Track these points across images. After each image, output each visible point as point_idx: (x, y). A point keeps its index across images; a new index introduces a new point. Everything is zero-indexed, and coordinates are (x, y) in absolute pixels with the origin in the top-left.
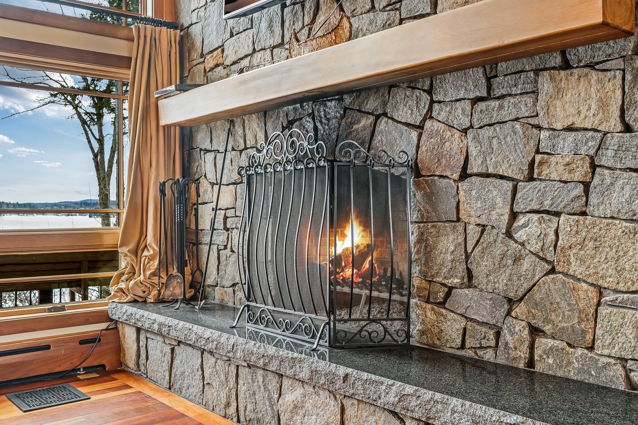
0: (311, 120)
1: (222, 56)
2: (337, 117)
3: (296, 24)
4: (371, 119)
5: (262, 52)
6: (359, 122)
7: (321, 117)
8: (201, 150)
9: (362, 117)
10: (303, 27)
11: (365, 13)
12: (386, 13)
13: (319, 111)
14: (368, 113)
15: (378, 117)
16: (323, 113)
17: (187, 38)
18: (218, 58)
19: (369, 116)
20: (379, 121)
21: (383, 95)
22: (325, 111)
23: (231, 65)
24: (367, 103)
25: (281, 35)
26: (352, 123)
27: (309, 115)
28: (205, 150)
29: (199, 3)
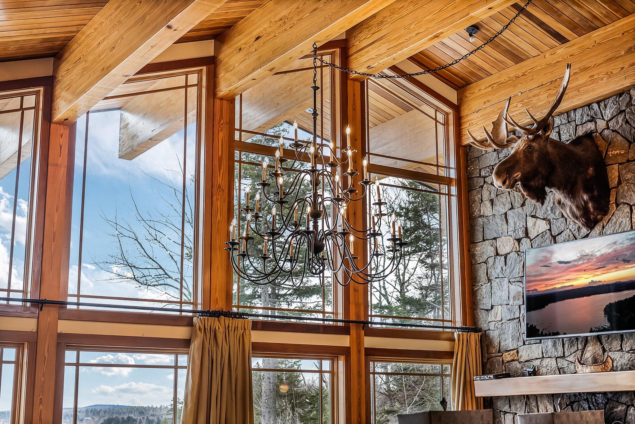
0: (586, 403)
1: (518, 356)
2: (603, 403)
3: (573, 347)
4: (624, 407)
5: (549, 359)
6: (617, 407)
7: (593, 402)
8: (501, 411)
9: (619, 405)
10: (578, 350)
11: (617, 351)
12: (630, 354)
13: (591, 398)
14: (623, 403)
15: (628, 406)
16: (594, 400)
17: (485, 338)
18: (514, 356)
19: (623, 405)
20: (629, 408)
21: (631, 395)
22: (595, 399)
23: (525, 362)
24: (622, 398)
25: (562, 352)
26: (613, 408)
27: (585, 400)
28: (505, 411)
29: (496, 318)
